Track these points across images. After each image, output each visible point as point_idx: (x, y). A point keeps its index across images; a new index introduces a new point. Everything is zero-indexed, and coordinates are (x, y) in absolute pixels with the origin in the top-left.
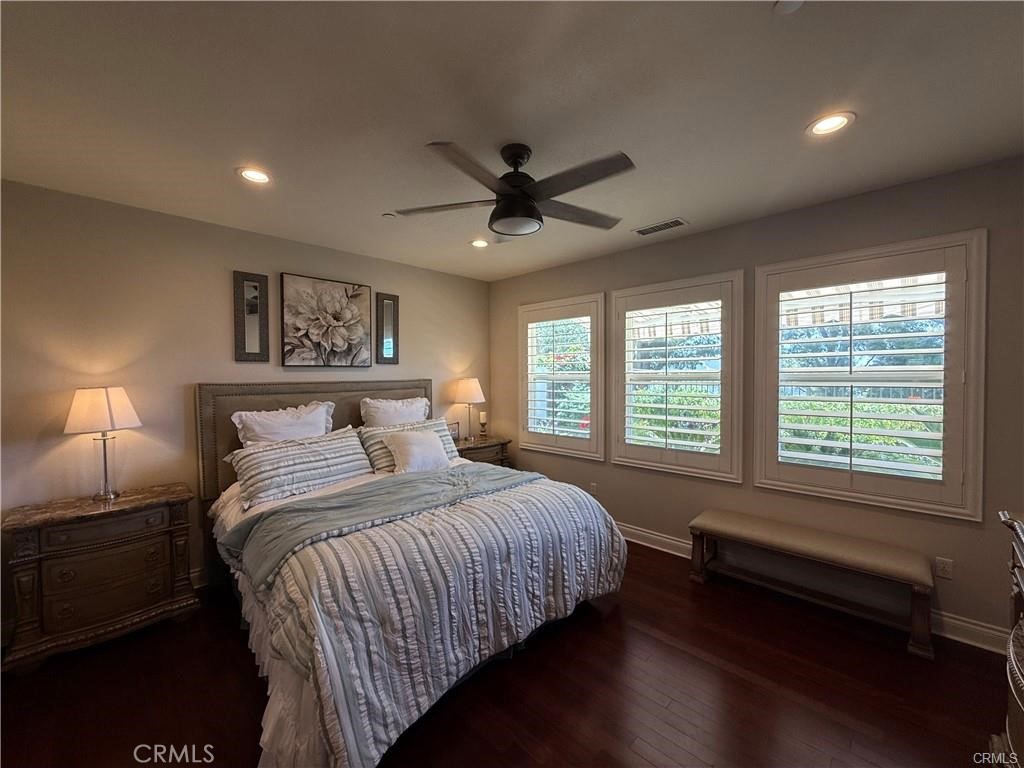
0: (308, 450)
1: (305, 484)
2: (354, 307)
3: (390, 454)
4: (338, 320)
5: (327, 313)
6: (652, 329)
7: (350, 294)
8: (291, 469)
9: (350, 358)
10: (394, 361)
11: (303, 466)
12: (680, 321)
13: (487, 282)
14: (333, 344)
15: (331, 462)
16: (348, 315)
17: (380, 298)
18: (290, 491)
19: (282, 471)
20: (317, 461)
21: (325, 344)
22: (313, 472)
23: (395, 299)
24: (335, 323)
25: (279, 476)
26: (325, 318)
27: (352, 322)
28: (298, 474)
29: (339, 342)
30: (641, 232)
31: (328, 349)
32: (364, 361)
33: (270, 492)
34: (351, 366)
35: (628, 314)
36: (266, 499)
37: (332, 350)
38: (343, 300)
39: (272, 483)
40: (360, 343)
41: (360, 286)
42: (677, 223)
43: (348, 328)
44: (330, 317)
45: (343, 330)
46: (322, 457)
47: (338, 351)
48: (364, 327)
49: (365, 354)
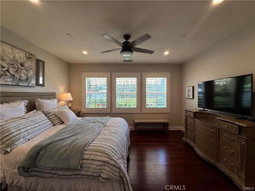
0: (29, 120)
1: (33, 134)
2: (29, 62)
3: (59, 118)
4: (22, 66)
5: (18, 62)
6: (120, 82)
7: (28, 56)
8: (25, 129)
9: (27, 83)
10: (43, 85)
11: (30, 127)
12: (123, 81)
13: (69, 63)
14: (20, 76)
15: (40, 124)
16: (27, 65)
17: (38, 61)
18: (28, 138)
19: (22, 130)
20: (34, 124)
21: (17, 76)
22: (35, 129)
23: (43, 62)
24: (21, 67)
25: (22, 133)
26: (17, 64)
27: (28, 68)
28: (30, 131)
29: (23, 76)
30: (124, 61)
31: (18, 78)
32: (33, 85)
33: (21, 141)
34: (28, 86)
35: (117, 78)
36: (19, 144)
37: (20, 78)
38: (25, 58)
39: (20, 136)
40: (32, 77)
41: (32, 55)
42: (132, 61)
43: (27, 70)
44: (19, 65)
45: (24, 71)
46: (36, 122)
47: (23, 79)
48: (33, 71)
49: (33, 82)
